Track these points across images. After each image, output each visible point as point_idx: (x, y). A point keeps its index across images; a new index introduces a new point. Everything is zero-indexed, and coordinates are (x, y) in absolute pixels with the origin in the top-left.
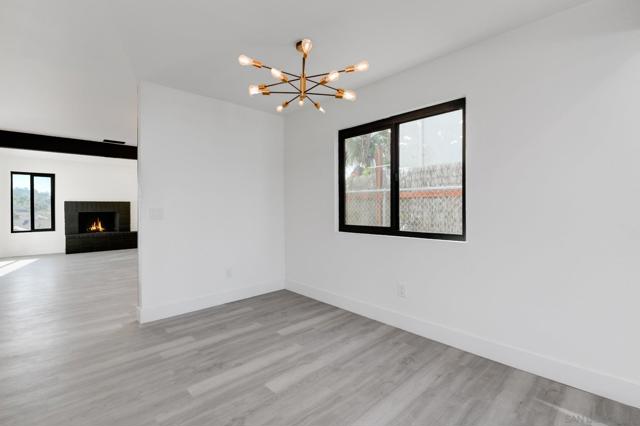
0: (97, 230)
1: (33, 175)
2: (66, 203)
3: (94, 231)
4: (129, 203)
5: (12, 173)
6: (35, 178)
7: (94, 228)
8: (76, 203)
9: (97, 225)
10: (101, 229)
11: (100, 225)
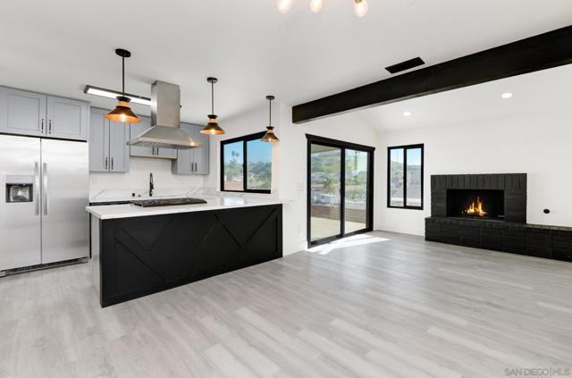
1: (406, 148)
2: (432, 177)
3: (471, 215)
4: (525, 175)
7: (471, 210)
8: (444, 177)
9: (476, 206)
10: (481, 212)
11: (480, 207)
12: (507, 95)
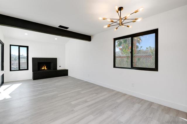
0: (44, 69)
1: (19, 46)
2: (33, 58)
3: (43, 70)
4: (57, 58)
5: (10, 45)
6: (20, 48)
7: (43, 68)
8: (37, 58)
9: (44, 67)
10: (46, 69)
11: (45, 67)
12: (56, 39)
